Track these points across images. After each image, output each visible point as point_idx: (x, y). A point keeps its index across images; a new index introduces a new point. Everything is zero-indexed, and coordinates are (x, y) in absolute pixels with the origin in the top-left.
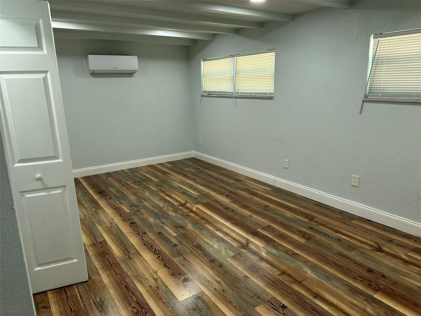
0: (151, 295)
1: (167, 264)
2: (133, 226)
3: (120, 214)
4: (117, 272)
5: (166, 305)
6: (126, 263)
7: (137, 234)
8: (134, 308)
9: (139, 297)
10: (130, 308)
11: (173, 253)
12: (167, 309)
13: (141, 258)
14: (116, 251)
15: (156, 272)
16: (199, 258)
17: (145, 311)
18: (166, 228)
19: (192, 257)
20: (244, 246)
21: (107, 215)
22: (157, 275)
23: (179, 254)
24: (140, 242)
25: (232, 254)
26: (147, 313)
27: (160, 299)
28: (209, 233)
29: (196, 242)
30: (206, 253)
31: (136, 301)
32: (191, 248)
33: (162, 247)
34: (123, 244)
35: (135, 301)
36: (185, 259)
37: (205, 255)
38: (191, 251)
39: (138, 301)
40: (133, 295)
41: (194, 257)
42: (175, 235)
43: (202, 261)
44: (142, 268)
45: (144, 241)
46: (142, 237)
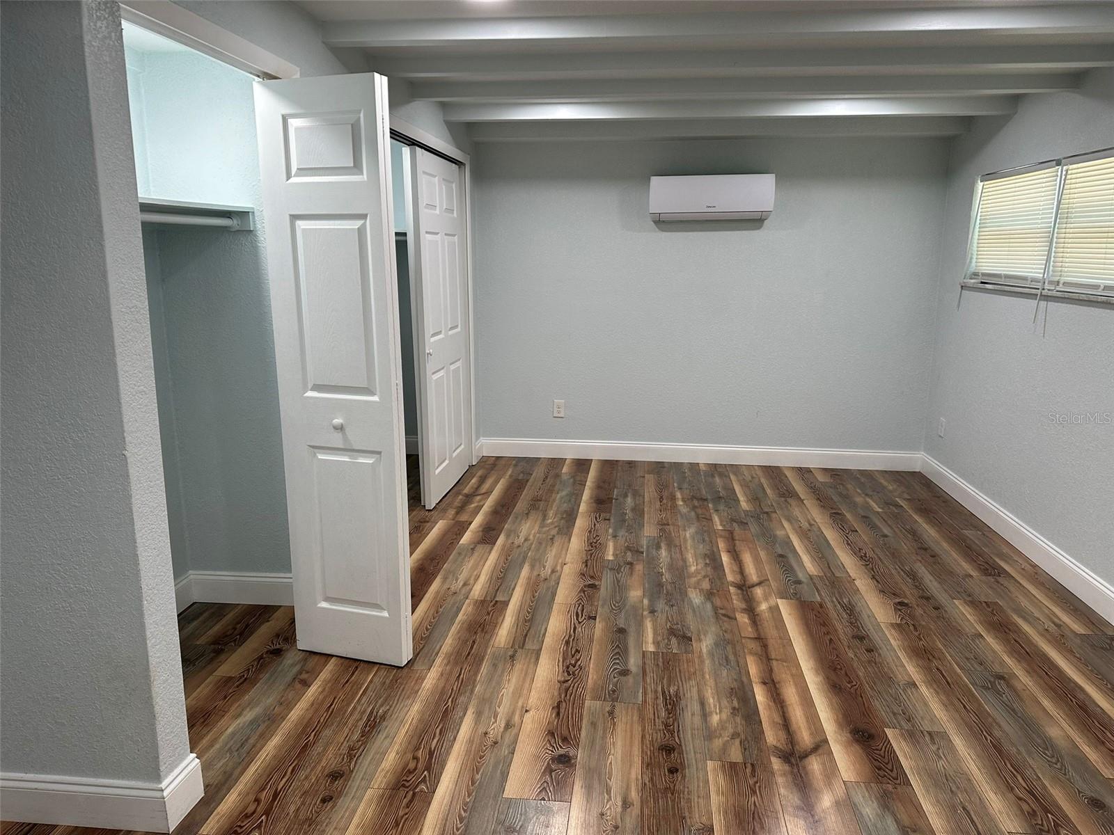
0: (468, 752)
1: (564, 704)
2: (586, 593)
3: (589, 557)
4: (462, 676)
5: (471, 788)
6: (495, 666)
7: (577, 613)
8: (415, 760)
9: (445, 744)
10: (410, 756)
11: (602, 687)
12: (465, 795)
13: (531, 666)
14: (504, 631)
15: (527, 711)
16: (645, 727)
17: (425, 775)
18: (648, 625)
19: (632, 716)
20: (792, 754)
21: (564, 552)
22: (522, 717)
23: (613, 696)
24: (563, 634)
25: (736, 755)
26: (425, 782)
27: (473, 769)
28: (736, 680)
29: (678, 687)
30: (673, 723)
31: (433, 749)
32: (650, 696)
33: (593, 664)
34: (531, 624)
35: (431, 748)
36: (611, 713)
37: (667, 725)
38: (645, 701)
39: (434, 750)
40: (440, 734)
41: (636, 718)
42: (651, 648)
43: (643, 737)
44: (511, 690)
45: (575, 633)
46: (580, 623)
